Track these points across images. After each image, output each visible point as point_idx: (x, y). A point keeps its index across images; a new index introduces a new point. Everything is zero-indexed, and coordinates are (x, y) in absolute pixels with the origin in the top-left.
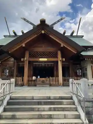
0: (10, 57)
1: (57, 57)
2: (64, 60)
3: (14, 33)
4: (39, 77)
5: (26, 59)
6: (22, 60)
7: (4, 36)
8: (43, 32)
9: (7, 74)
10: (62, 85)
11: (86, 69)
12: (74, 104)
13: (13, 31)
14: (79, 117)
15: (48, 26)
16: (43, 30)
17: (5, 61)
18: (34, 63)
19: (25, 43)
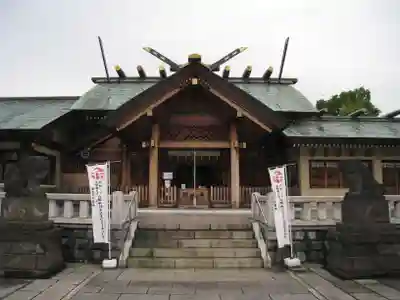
0: (111, 138)
1: (230, 141)
2: (245, 146)
3: (120, 72)
4: (183, 186)
5: (152, 141)
6: (144, 146)
7: (94, 80)
8: (195, 81)
10: (238, 205)
13: (117, 67)
14: (258, 255)
15: (204, 67)
16: (196, 77)
17: (99, 146)
18: (170, 153)
19: (152, 106)
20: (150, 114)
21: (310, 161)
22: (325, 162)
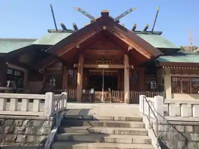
0: (57, 62)
1: (122, 63)
2: (133, 68)
3: (63, 26)
5: (80, 65)
6: (74, 66)
8: (105, 28)
9: (54, 84)
10: (128, 101)
11: (163, 80)
12: (144, 128)
14: (149, 142)
16: (105, 25)
18: (90, 71)
20: (78, 47)
21: (172, 77)
22: (181, 78)
